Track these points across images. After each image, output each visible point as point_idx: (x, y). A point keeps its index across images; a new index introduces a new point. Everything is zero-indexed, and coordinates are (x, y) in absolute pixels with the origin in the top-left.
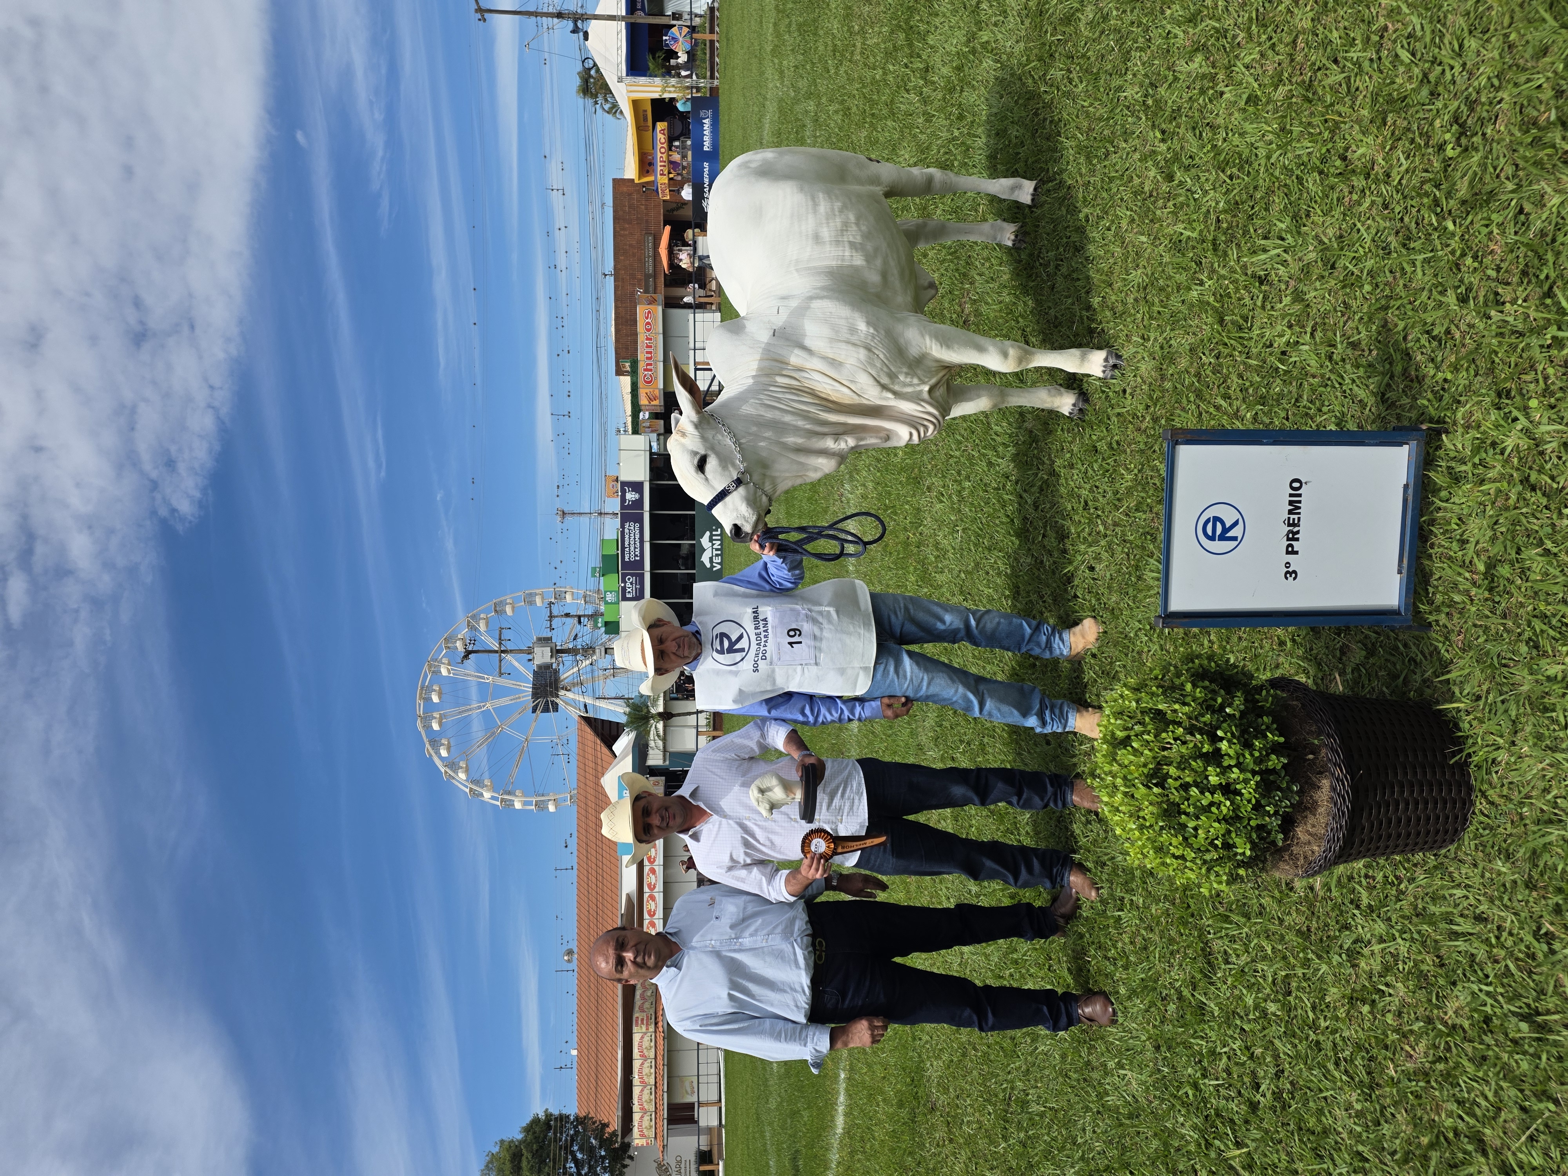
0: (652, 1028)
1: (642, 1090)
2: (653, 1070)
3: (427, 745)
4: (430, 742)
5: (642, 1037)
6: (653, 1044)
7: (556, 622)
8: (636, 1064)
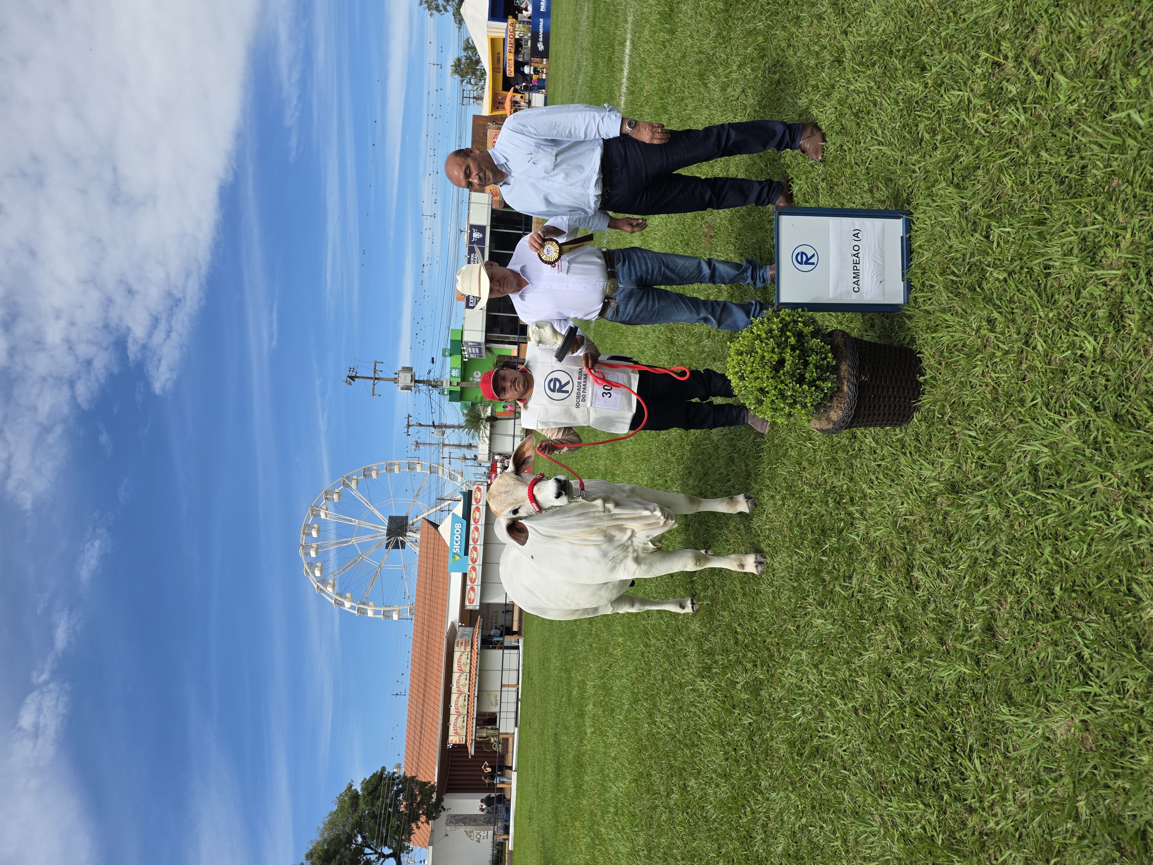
0: (468, 649)
1: (458, 697)
2: (467, 682)
3: (306, 566)
4: (308, 564)
5: (461, 655)
6: (469, 661)
8: (455, 676)
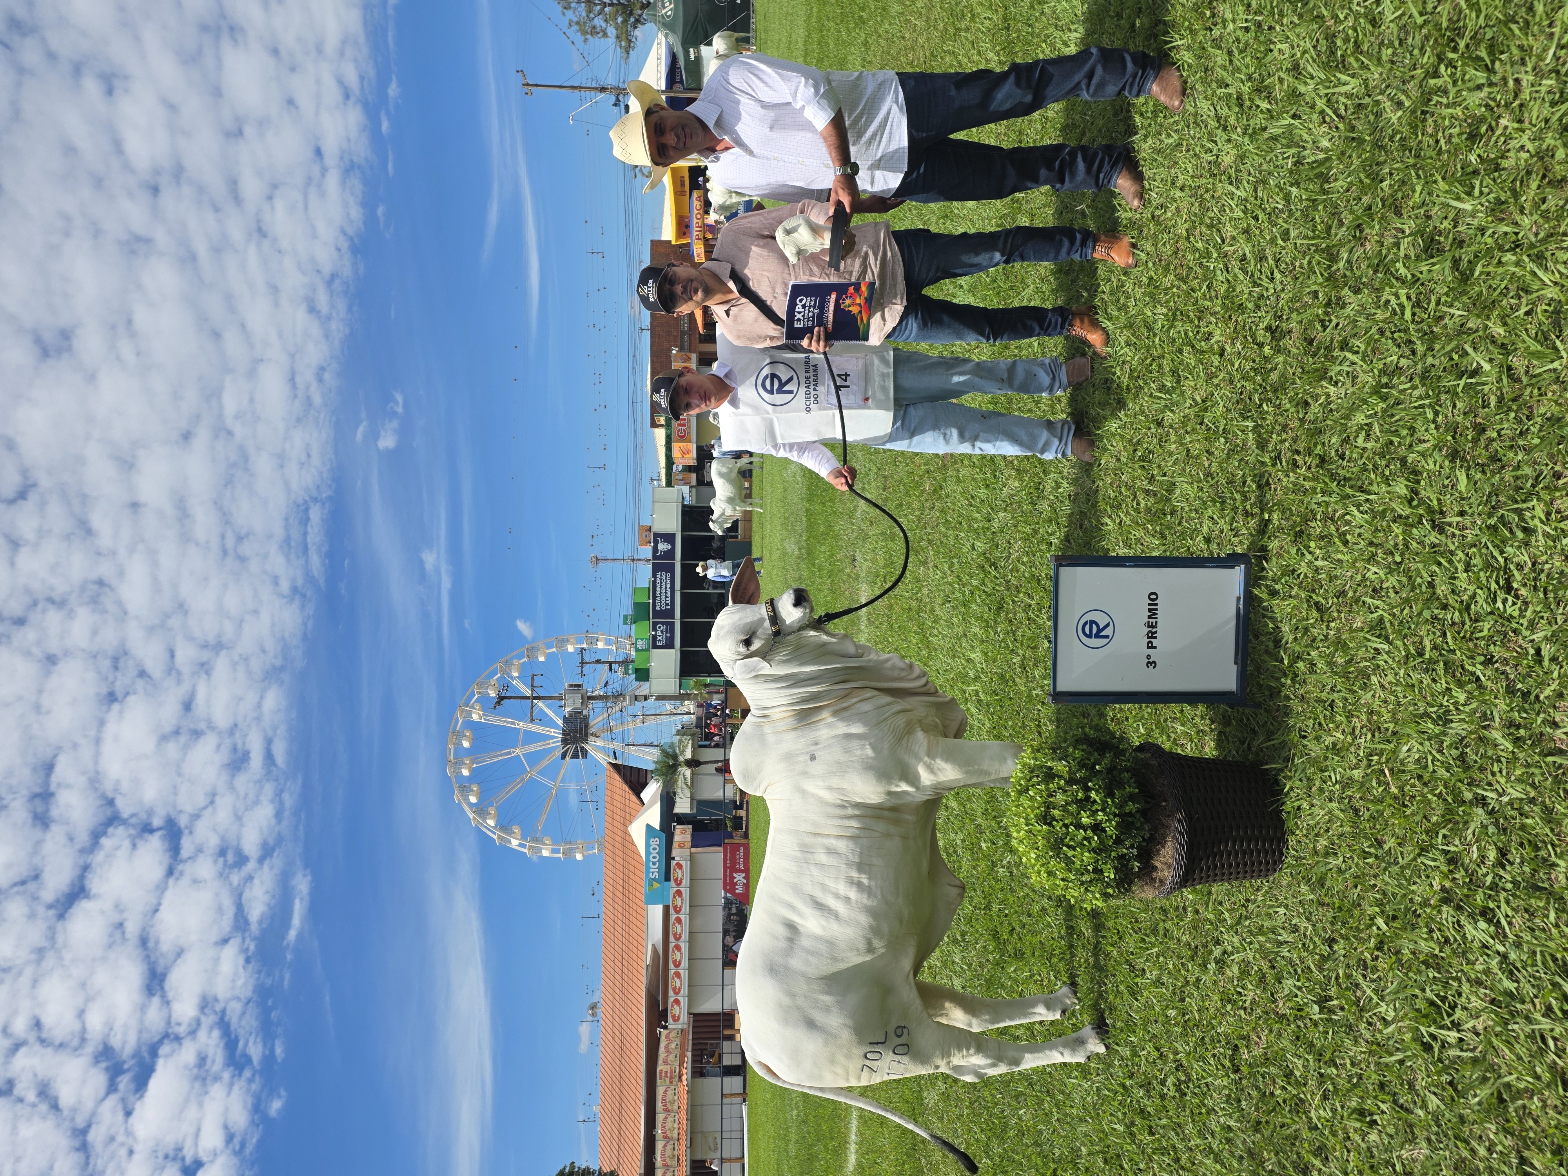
0: (676, 1082)
1: (665, 1146)
2: (676, 1125)
4: (459, 788)
5: (666, 1091)
6: (676, 1098)
7: (587, 668)
8: (660, 1118)
